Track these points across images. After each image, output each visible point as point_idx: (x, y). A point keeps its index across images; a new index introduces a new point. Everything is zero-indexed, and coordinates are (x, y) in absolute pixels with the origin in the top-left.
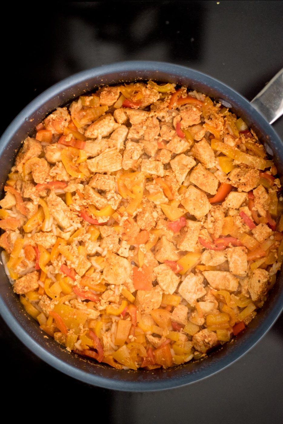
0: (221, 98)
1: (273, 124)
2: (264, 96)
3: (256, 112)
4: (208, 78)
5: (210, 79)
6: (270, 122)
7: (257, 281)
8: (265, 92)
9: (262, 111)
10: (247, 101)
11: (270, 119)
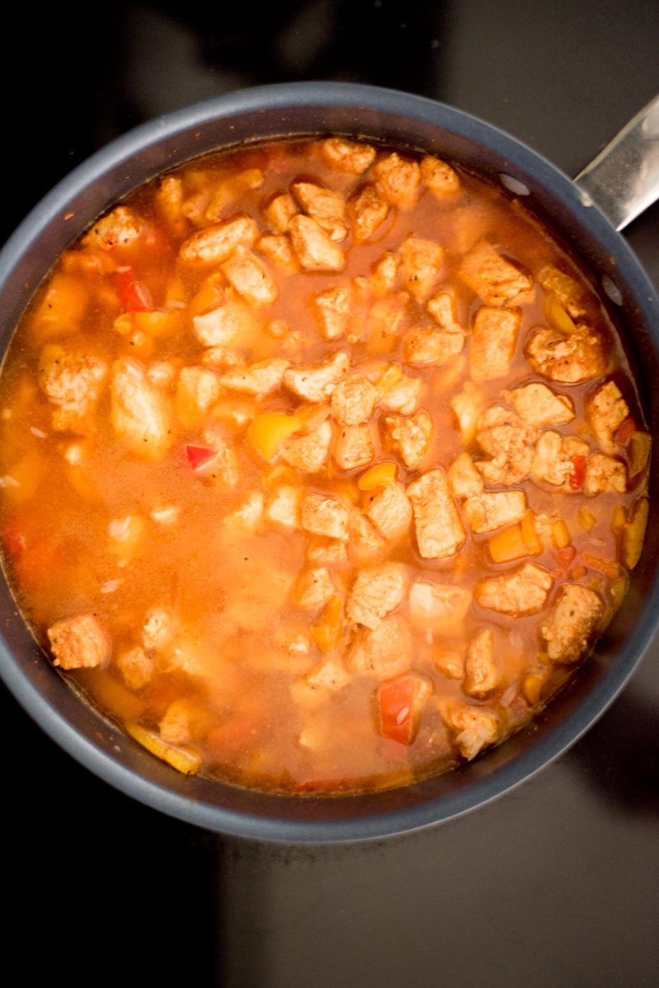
0: (505, 173)
1: (624, 231)
2: (603, 169)
5: (483, 126)
6: (616, 227)
7: (568, 614)
8: (607, 158)
10: (567, 178)
11: (616, 218)
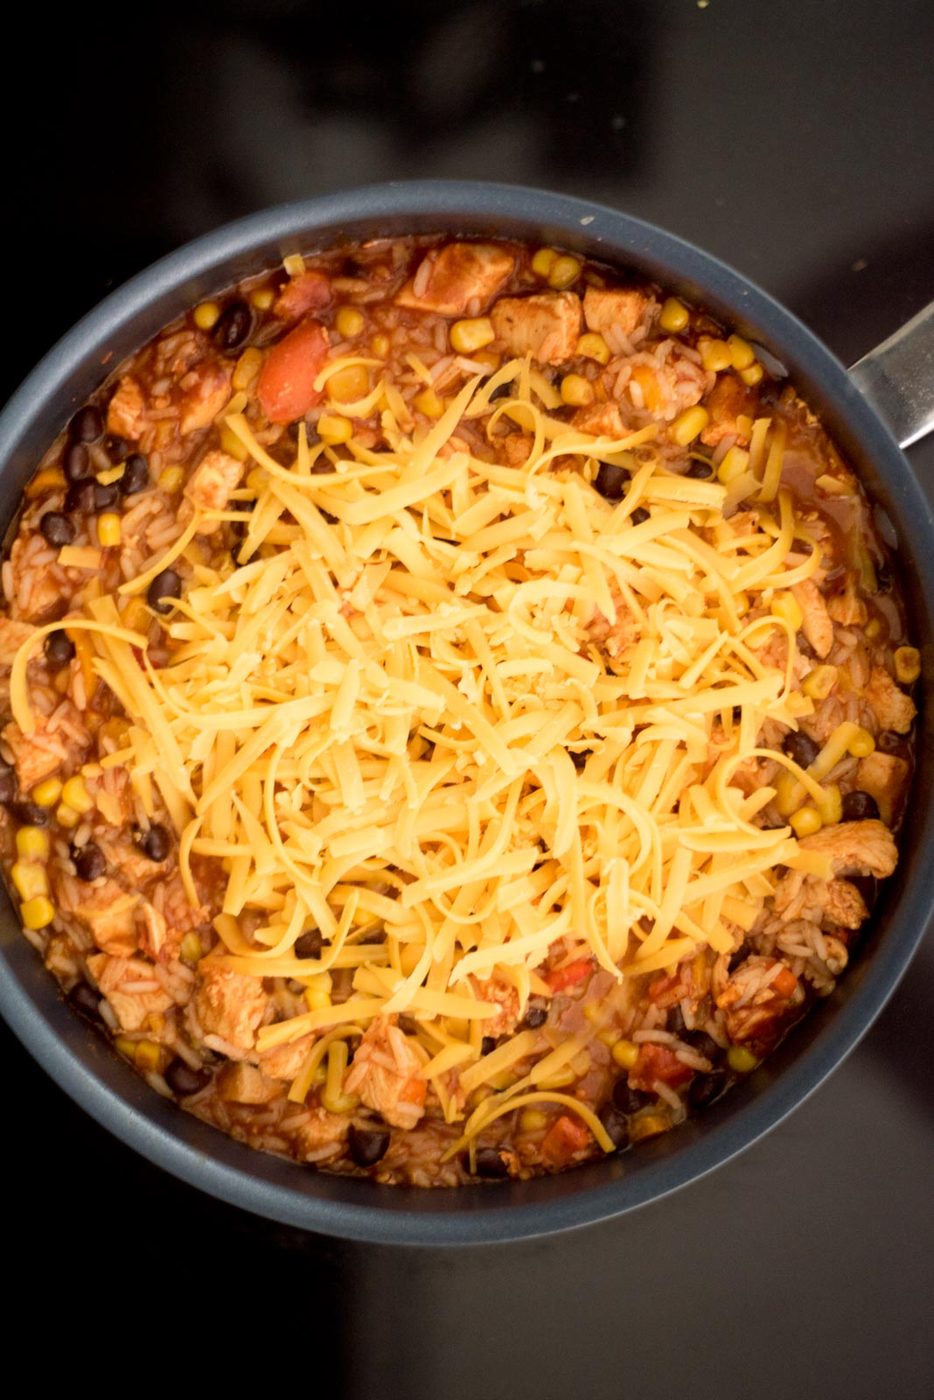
1: (908, 449)
3: (864, 405)
4: (724, 271)
6: (901, 439)
8: (901, 342)
9: (881, 401)
10: (839, 364)
11: (904, 429)
